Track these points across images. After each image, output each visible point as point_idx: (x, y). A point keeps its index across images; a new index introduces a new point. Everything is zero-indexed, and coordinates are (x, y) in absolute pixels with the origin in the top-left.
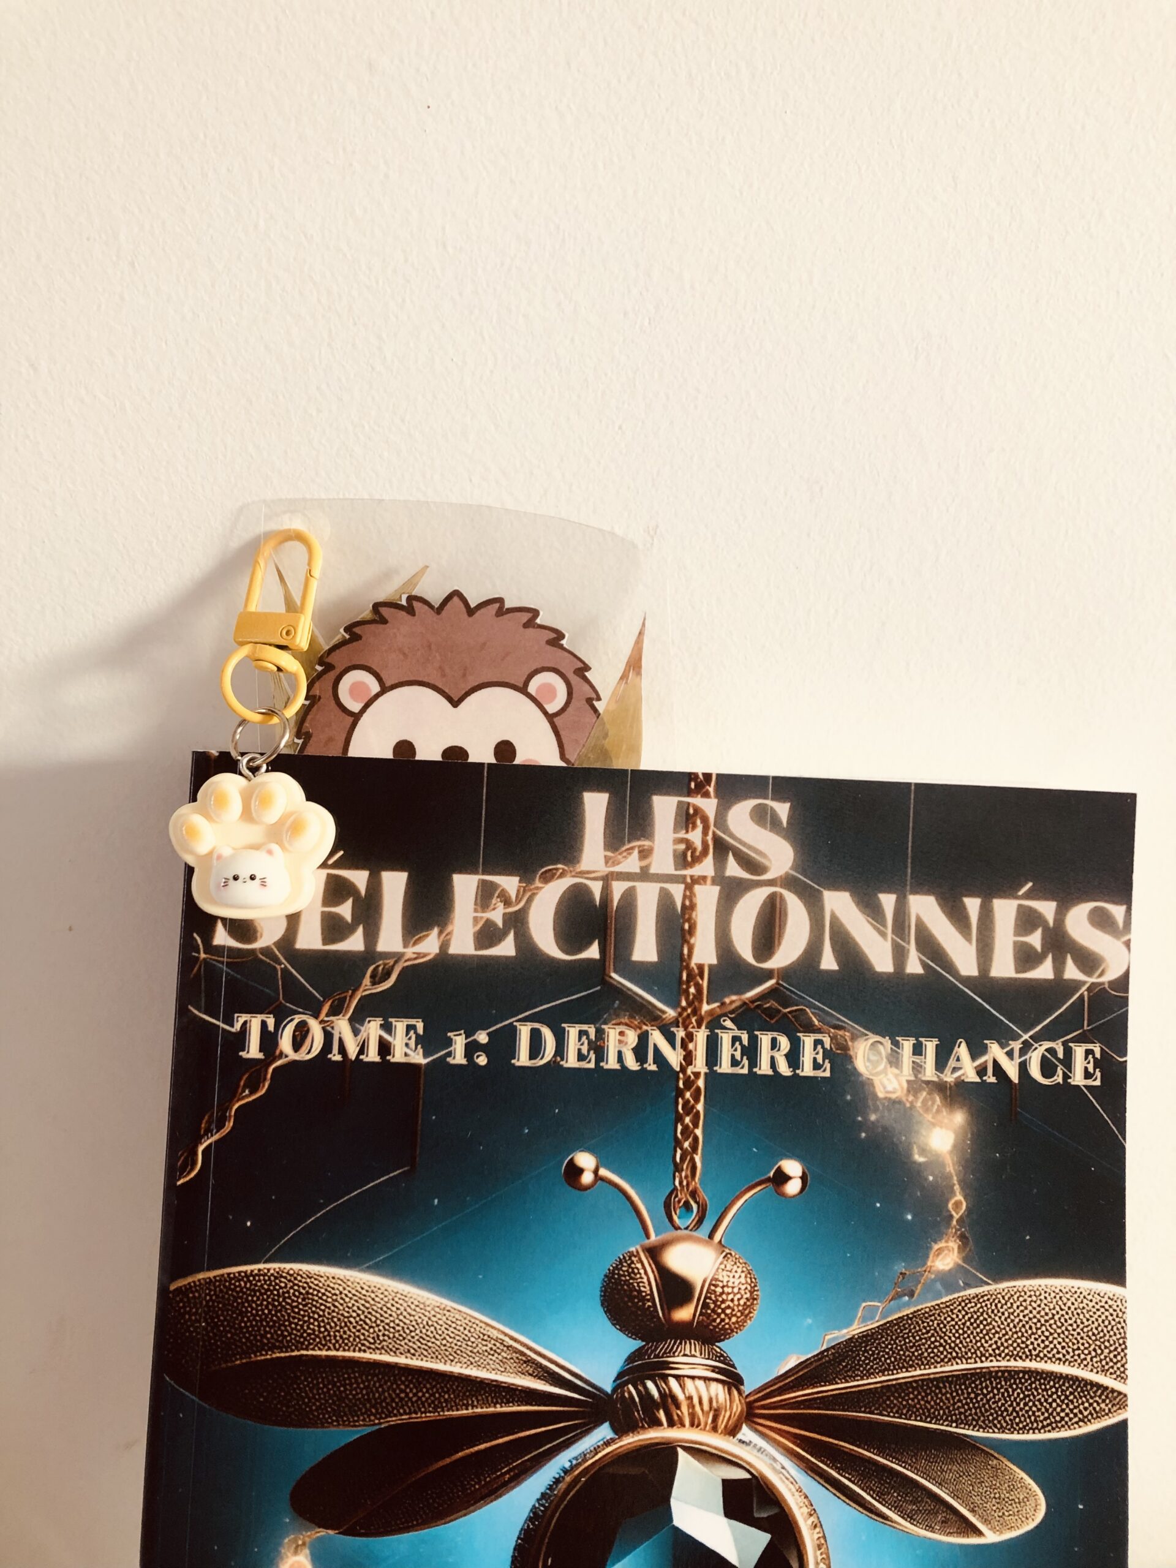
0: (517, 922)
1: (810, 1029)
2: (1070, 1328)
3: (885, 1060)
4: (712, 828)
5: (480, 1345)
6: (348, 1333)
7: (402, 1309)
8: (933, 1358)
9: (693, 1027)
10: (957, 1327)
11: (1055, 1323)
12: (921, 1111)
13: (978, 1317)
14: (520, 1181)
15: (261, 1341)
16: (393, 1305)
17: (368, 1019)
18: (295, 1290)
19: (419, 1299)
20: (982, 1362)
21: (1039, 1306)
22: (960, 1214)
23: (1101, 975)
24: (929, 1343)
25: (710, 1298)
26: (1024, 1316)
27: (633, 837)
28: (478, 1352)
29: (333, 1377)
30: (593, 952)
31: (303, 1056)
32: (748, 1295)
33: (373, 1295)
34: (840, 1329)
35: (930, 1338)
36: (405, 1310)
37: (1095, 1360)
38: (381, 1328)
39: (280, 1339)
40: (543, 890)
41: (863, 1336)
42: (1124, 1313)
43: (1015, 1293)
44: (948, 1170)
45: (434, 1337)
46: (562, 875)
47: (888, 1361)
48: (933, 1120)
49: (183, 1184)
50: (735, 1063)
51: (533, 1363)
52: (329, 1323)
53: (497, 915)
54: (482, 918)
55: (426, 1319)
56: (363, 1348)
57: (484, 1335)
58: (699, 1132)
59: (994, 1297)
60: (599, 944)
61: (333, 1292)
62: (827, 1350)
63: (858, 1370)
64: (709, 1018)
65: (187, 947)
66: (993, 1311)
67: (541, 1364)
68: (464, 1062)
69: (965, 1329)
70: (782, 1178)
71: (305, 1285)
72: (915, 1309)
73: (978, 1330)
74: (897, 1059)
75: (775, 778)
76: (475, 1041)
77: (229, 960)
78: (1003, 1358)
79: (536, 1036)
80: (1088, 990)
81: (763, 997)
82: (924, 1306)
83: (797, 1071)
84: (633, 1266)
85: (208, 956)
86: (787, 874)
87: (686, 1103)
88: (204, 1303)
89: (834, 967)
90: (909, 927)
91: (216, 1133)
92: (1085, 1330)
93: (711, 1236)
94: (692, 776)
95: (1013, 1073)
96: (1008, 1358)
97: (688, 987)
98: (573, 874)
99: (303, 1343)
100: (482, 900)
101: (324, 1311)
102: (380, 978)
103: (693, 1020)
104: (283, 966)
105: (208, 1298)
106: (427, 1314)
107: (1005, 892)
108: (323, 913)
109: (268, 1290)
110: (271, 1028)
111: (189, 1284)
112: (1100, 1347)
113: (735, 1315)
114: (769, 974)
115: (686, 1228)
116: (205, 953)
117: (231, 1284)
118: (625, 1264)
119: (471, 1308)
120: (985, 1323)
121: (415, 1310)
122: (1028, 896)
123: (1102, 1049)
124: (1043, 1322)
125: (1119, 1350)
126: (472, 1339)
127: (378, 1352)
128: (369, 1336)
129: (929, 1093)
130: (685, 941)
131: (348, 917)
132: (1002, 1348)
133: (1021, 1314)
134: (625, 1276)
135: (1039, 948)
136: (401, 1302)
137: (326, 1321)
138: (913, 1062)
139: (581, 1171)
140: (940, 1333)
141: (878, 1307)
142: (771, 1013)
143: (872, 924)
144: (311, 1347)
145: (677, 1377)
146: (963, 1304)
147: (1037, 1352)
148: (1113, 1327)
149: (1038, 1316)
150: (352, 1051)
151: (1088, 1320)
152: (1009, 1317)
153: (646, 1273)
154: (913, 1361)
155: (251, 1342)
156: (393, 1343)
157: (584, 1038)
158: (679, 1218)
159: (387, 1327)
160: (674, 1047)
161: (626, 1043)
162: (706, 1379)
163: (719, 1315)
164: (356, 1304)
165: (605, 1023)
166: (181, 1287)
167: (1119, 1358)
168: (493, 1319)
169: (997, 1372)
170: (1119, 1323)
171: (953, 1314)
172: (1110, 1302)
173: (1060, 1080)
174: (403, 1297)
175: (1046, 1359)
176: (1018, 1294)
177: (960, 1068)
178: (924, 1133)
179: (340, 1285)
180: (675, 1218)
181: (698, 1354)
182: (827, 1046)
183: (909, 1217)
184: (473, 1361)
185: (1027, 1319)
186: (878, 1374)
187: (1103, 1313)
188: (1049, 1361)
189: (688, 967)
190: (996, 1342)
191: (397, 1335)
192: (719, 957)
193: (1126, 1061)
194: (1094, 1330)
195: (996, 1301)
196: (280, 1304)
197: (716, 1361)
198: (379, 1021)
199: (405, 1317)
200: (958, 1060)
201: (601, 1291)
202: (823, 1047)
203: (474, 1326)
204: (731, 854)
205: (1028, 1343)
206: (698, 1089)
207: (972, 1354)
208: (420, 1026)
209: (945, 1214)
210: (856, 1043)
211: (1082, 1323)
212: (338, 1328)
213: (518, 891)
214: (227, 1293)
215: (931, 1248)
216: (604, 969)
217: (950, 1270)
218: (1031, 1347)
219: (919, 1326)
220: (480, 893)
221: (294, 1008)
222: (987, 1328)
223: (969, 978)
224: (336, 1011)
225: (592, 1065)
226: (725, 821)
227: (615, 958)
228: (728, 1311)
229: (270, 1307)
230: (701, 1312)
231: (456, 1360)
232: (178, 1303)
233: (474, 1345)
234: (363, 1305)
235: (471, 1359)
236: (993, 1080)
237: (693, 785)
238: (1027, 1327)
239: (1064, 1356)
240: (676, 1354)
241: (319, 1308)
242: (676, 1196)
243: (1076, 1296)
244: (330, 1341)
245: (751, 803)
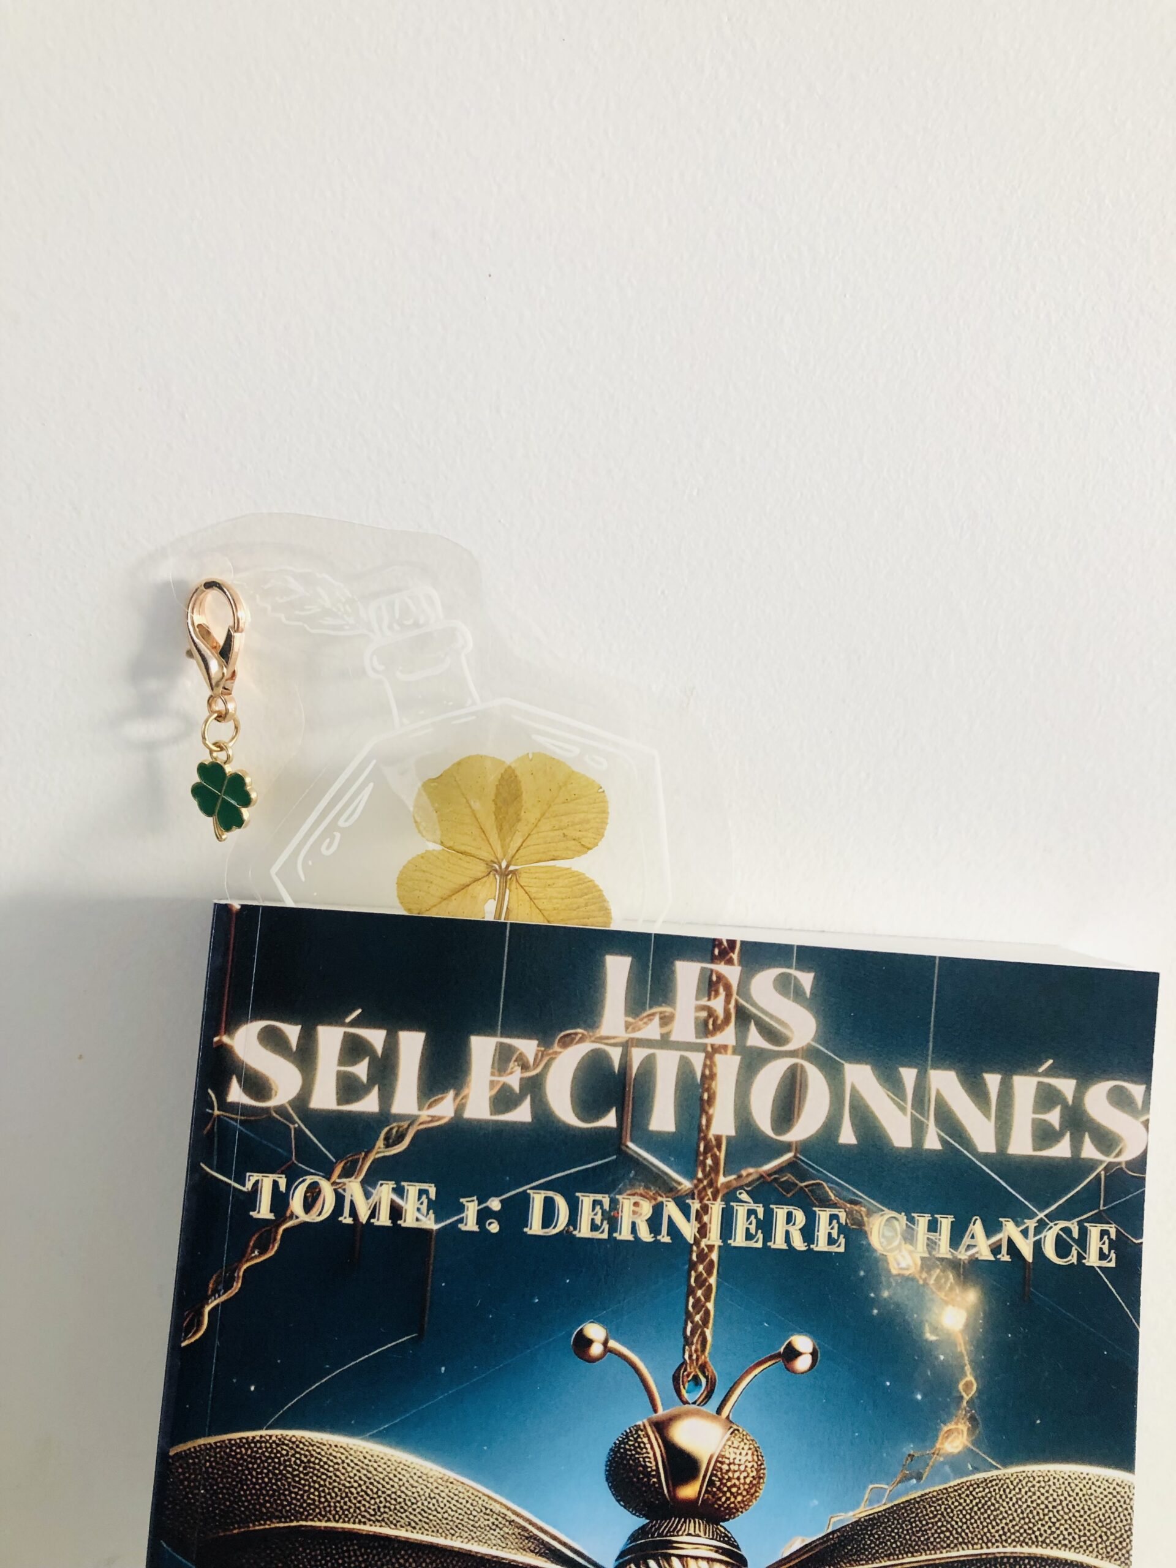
0: (534, 1087)
1: (825, 1203)
2: (1077, 1514)
3: (900, 1236)
4: (735, 996)
5: (482, 1520)
6: (349, 1503)
7: (404, 1479)
8: (939, 1543)
9: (709, 1200)
10: (964, 1512)
11: (1063, 1509)
12: (934, 1290)
13: (986, 1502)
14: (529, 1351)
15: (260, 1511)
16: (395, 1476)
17: (381, 1182)
18: (297, 1458)
19: (422, 1470)
20: (988, 1548)
21: (1047, 1492)
22: (970, 1396)
23: (1118, 1155)
24: (936, 1527)
25: (716, 1476)
26: (1032, 1502)
27: (655, 1002)
28: (480, 1526)
29: (332, 1549)
30: (610, 1120)
31: (314, 1217)
32: (754, 1474)
33: (375, 1465)
34: (846, 1511)
35: (937, 1523)
36: (408, 1481)
37: (1100, 1546)
38: (382, 1499)
39: (280, 1508)
40: (562, 1054)
41: (870, 1519)
42: (1131, 1499)
43: (1024, 1478)
44: (959, 1350)
45: (436, 1510)
46: (581, 1040)
47: (894, 1546)
48: (945, 1298)
49: (188, 1345)
50: (749, 1236)
51: (535, 1539)
52: (329, 1494)
53: (514, 1079)
54: (498, 1082)
55: (428, 1491)
56: (363, 1520)
57: (486, 1509)
58: (710, 1305)
59: (1002, 1482)
60: (617, 1111)
61: (335, 1461)
62: (833, 1533)
63: (864, 1554)
64: (725, 1191)
65: (201, 1102)
66: (1001, 1496)
67: (543, 1541)
68: (476, 1228)
69: (973, 1514)
70: (792, 1354)
71: (307, 1453)
72: (923, 1492)
73: (986, 1515)
74: (912, 1236)
75: (800, 948)
76: (487, 1208)
77: (243, 1118)
78: (1010, 1544)
79: (549, 1204)
80: (1106, 1169)
81: (780, 1170)
82: (931, 1490)
83: (812, 1246)
84: (639, 1440)
85: (221, 1113)
86: (809, 1044)
87: (699, 1276)
88: (204, 1469)
89: (853, 1141)
90: (929, 1101)
91: (224, 1293)
92: (1092, 1516)
93: (719, 1411)
94: (715, 942)
95: (1027, 1252)
96: (1014, 1543)
97: (705, 1158)
98: (593, 1039)
99: (302, 1514)
100: (499, 1064)
101: (325, 1480)
102: (394, 1142)
103: (709, 1192)
104: (296, 1125)
105: (208, 1464)
106: (429, 1485)
107: (1024, 1069)
108: (338, 1072)
109: (269, 1457)
110: (283, 1188)
111: (189, 1449)
112: (1106, 1533)
113: (741, 1494)
114: (787, 1147)
115: (694, 1403)
116: (218, 1109)
117: (231, 1450)
118: (631, 1438)
119: (473, 1480)
120: (992, 1508)
121: (417, 1482)
122: (1048, 1073)
123: (1118, 1231)
124: (1051, 1508)
125: (1125, 1536)
126: (474, 1513)
127: (378, 1524)
128: (369, 1508)
129: (943, 1271)
130: (703, 1111)
131: (364, 1078)
132: (1008, 1534)
133: (1029, 1500)
134: (630, 1450)
135: (1057, 1126)
136: (403, 1472)
137: (327, 1491)
138: (928, 1239)
139: (590, 1342)
140: (947, 1518)
141: (886, 1489)
142: (788, 1186)
143: (892, 1099)
144: (311, 1517)
145: (680, 1557)
146: (971, 1489)
147: (1043, 1538)
148: (1119, 1513)
149: (1046, 1502)
150: (363, 1215)
151: (1095, 1506)
152: (1017, 1502)
153: (652, 1447)
154: (919, 1546)
155: (250, 1510)
156: (394, 1516)
157: (598, 1208)
158: (687, 1392)
159: (388, 1499)
160: (688, 1217)
161: (641, 1214)
162: (709, 1560)
163: (724, 1493)
164: (358, 1474)
165: (620, 1193)
166: (181, 1452)
167: (1124, 1544)
168: (496, 1492)
169: (1002, 1558)
170: (1126, 1509)
171: (961, 1498)
172: (1118, 1489)
173: (1074, 1260)
174: (406, 1468)
175: (1052, 1545)
176: (1027, 1479)
177: (975, 1246)
178: (937, 1311)
179: (342, 1454)
180: (684, 1392)
181: (702, 1534)
182: (843, 1221)
183: (919, 1397)
184: (474, 1535)
185: (1035, 1505)
186: (883, 1558)
187: (1110, 1500)
188: (1055, 1547)
189: (705, 1138)
190: (1003, 1528)
191: (398, 1507)
192: (738, 1128)
193: (1141, 1243)
194: (1101, 1517)
195: (1005, 1486)
196: (281, 1472)
197: (720, 1541)
198: (392, 1184)
199: (407, 1488)
200: (973, 1237)
201: (606, 1466)
202: (838, 1222)
203: (477, 1499)
204: (753, 1024)
205: (1035, 1529)
206: (712, 1262)
207: (978, 1539)
208: (432, 1190)
209: (955, 1394)
210: (871, 1219)
211: (1090, 1509)
212: (338, 1499)
213: (537, 1055)
214: (227, 1460)
215: (938, 1430)
216: (621, 1138)
217: (959, 1453)
218: (1037, 1533)
219: (926, 1510)
220: (497, 1056)
221: (308, 1169)
222: (995, 1513)
223: (987, 1155)
224: (348, 1173)
225: (605, 1236)
226: (749, 989)
227: (632, 1126)
228: (734, 1490)
229: (271, 1476)
230: (706, 1489)
231: (457, 1534)
232: (177, 1468)
233: (476, 1519)
234: (365, 1475)
235: (472, 1533)
236: (1007, 1258)
237: (716, 952)
238: (1035, 1513)
239: (1070, 1542)
240: (680, 1533)
241: (320, 1477)
242: (685, 1370)
243: (1084, 1482)
244: (330, 1511)
245: (774, 972)
